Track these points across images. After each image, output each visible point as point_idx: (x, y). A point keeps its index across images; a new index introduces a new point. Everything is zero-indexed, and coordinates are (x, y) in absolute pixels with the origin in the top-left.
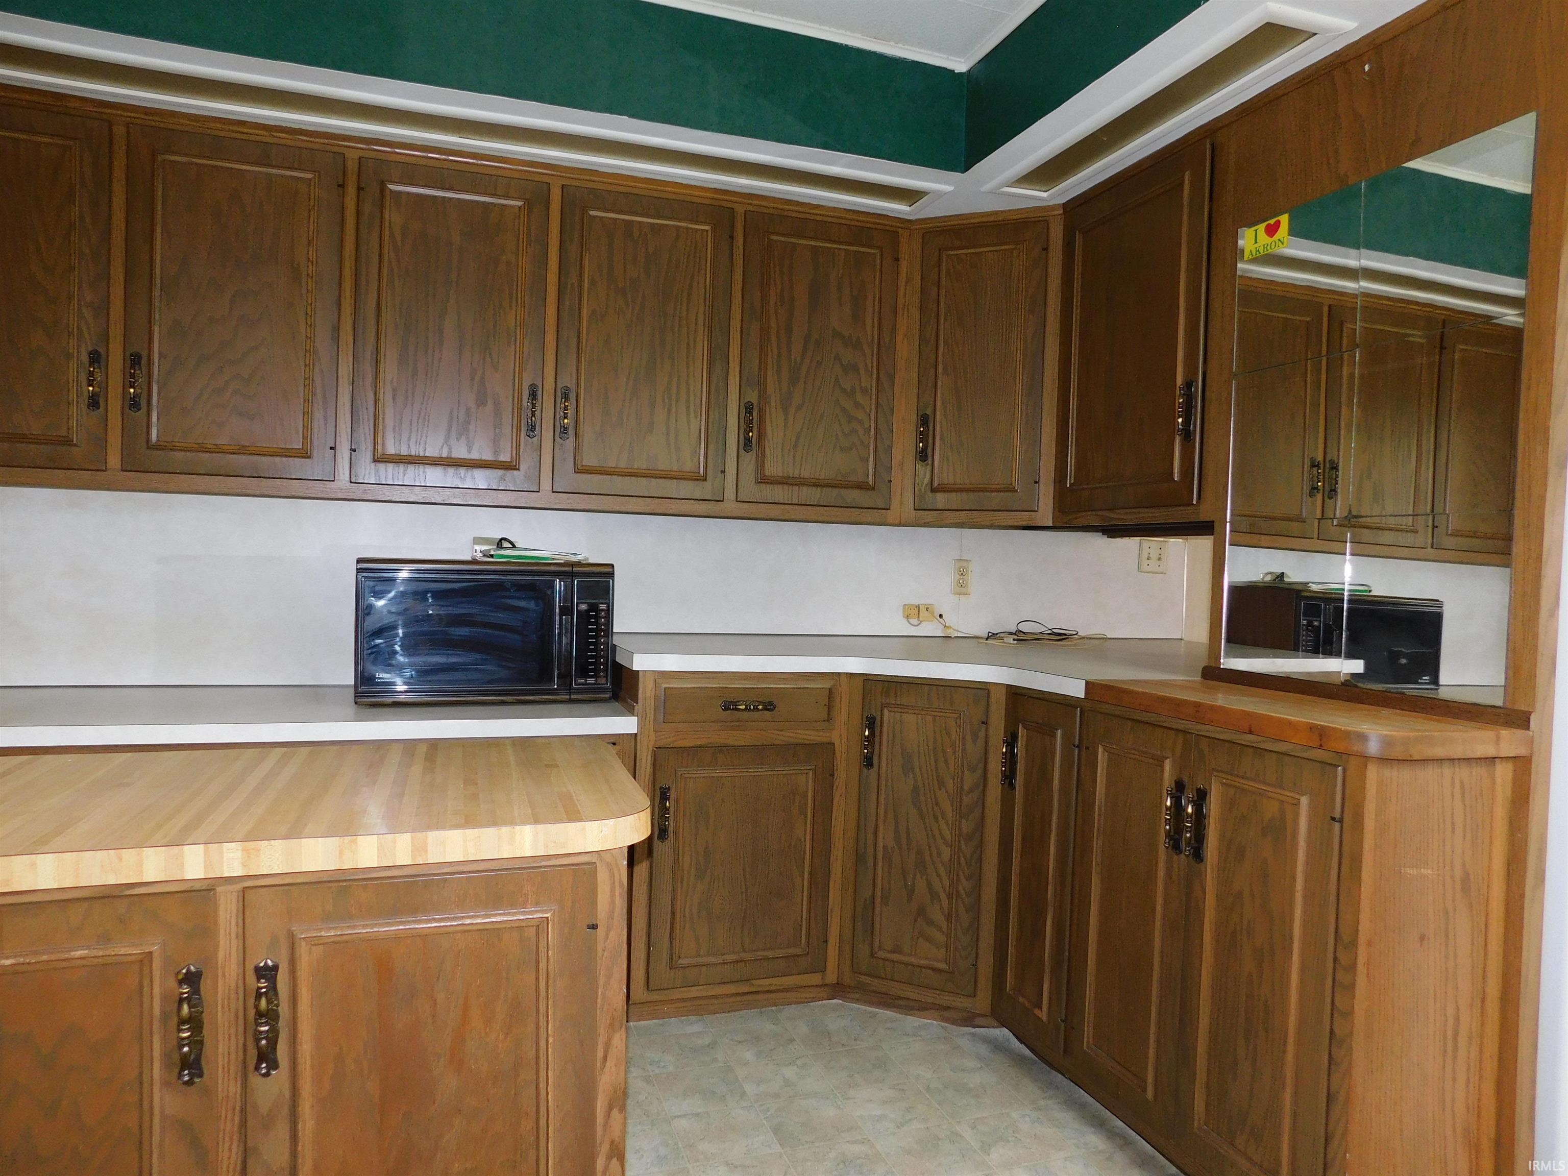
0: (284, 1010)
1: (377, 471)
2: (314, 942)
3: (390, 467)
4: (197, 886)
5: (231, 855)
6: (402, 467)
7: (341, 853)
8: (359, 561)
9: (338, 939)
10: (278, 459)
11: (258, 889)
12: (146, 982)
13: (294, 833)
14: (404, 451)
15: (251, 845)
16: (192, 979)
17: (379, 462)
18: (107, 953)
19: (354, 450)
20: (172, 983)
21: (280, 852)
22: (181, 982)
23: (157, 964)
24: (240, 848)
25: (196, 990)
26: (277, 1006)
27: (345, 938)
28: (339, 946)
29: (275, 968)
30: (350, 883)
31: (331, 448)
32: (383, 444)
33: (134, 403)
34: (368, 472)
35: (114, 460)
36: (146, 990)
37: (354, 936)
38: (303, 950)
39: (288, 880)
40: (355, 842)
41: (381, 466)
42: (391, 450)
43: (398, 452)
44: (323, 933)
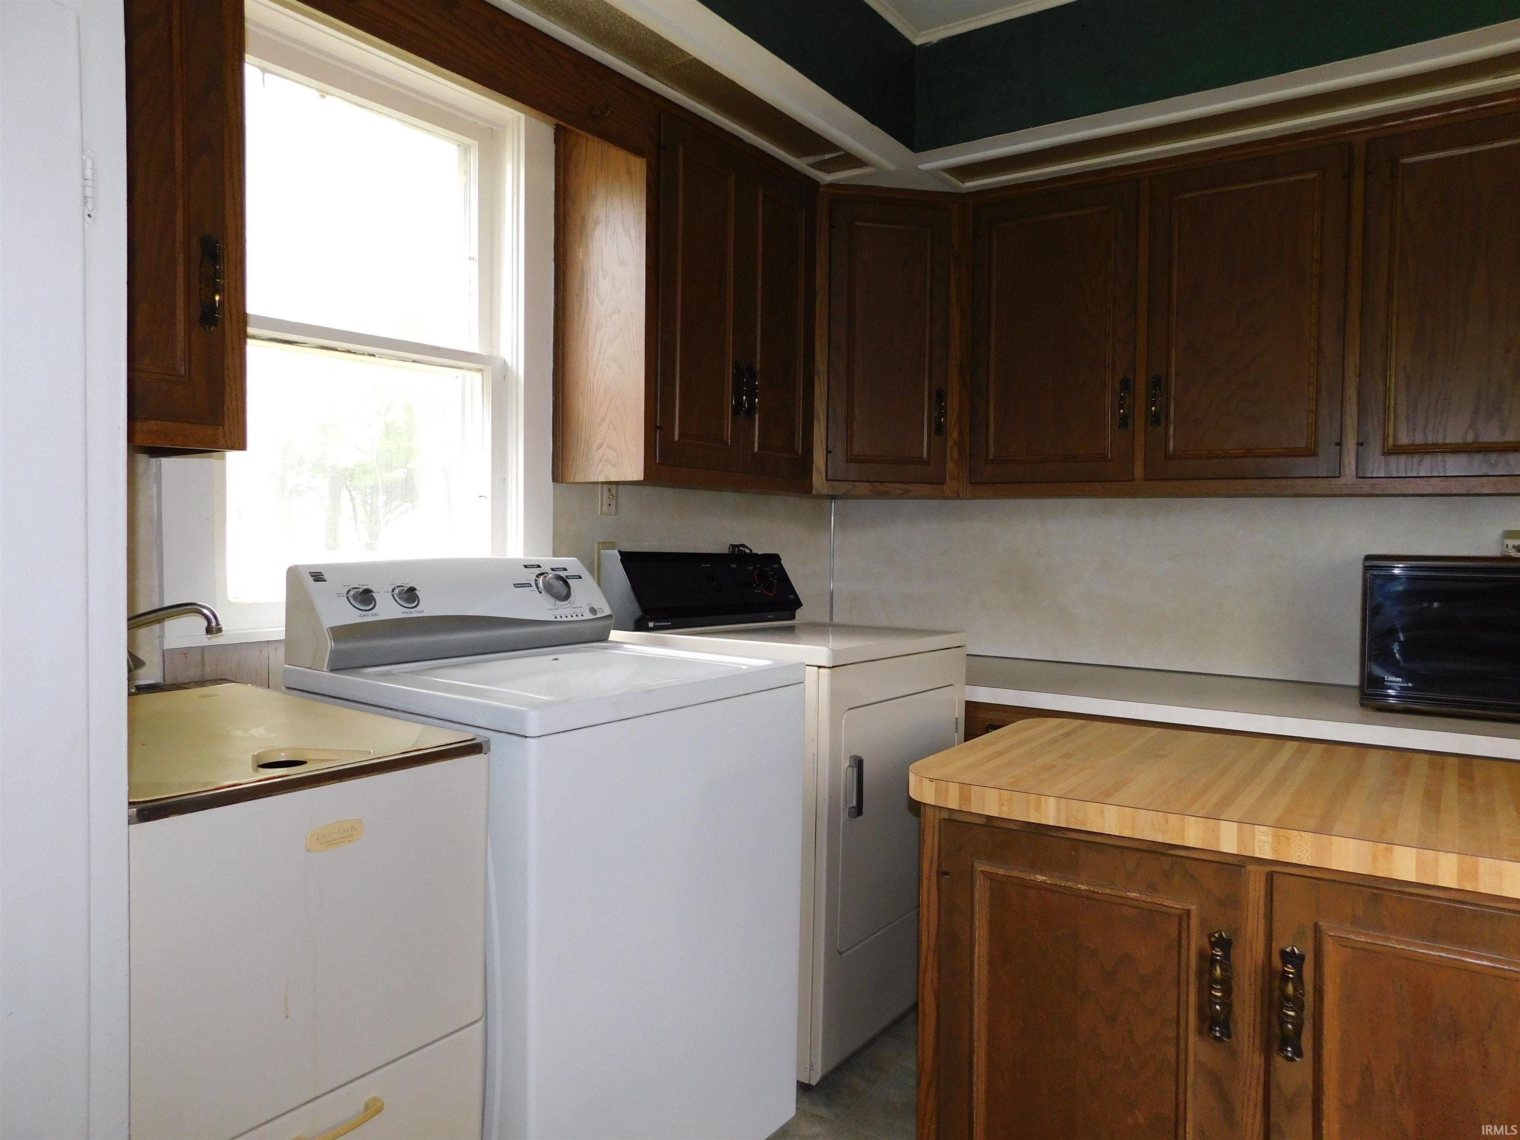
0: (1309, 999)
1: (1387, 464)
2: (1345, 944)
3: (1403, 459)
4: (1230, 860)
5: (1263, 838)
6: (1416, 459)
7: (1375, 859)
8: (1368, 558)
9: (1367, 947)
10: (1282, 460)
11: (1286, 876)
12: (1184, 936)
13: (1323, 829)
14: (1419, 440)
15: (1282, 832)
16: (1225, 944)
17: (1390, 454)
18: (1155, 901)
19: (1362, 444)
20: (1206, 944)
21: (1309, 845)
22: (1213, 945)
23: (1194, 922)
24: (1271, 833)
25: (1227, 956)
26: (1303, 995)
27: (1375, 948)
28: (1370, 954)
29: (1301, 957)
30: (1384, 892)
31: (1337, 444)
32: (1395, 435)
33: (1155, 420)
34: (1378, 466)
35: (1139, 471)
36: (1184, 942)
37: (1386, 948)
38: (1329, 947)
39: (1317, 874)
40: (1390, 851)
41: (1392, 459)
42: (1404, 439)
43: (1411, 442)
44: (1352, 937)
